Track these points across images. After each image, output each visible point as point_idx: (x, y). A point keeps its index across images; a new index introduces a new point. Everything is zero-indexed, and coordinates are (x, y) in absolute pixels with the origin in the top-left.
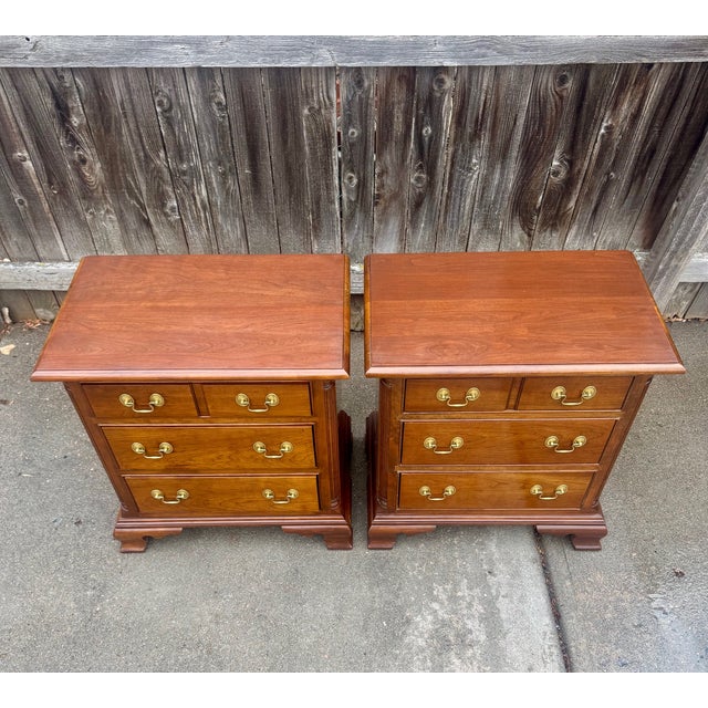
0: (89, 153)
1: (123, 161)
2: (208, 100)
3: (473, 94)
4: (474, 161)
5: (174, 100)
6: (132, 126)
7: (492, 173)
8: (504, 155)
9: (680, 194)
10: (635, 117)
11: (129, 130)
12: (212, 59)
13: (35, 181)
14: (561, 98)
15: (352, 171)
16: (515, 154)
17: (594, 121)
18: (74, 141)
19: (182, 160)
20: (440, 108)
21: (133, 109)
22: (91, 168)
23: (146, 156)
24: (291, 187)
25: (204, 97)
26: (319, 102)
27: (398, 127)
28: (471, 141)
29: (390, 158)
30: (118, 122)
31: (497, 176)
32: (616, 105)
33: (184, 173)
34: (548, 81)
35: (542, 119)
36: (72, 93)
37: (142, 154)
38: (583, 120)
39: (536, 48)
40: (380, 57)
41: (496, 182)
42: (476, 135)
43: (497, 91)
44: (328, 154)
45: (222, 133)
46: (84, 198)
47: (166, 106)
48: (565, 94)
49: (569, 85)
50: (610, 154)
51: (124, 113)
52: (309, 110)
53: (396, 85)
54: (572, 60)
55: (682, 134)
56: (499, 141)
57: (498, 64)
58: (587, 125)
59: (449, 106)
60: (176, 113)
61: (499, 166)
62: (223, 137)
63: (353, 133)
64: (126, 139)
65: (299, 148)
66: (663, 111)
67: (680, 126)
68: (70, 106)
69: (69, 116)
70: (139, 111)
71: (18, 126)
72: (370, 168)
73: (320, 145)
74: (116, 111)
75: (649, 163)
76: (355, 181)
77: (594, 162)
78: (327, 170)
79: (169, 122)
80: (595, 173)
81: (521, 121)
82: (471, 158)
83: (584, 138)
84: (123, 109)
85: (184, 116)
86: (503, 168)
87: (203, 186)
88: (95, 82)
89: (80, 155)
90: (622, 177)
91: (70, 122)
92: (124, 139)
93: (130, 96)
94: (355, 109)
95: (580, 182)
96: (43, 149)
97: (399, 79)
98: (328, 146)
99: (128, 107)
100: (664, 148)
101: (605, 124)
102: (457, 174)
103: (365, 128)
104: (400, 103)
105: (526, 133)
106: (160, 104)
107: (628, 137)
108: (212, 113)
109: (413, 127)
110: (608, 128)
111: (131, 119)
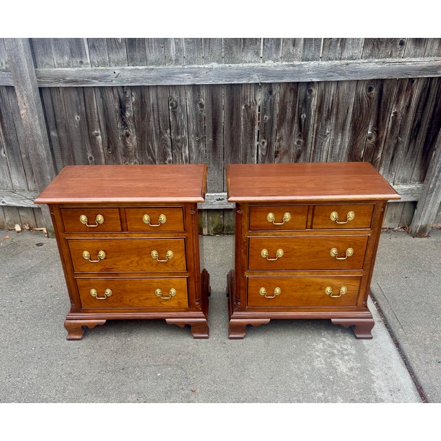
0: (132, 132)
1: (148, 135)
2: (195, 102)
3: (326, 97)
4: (327, 132)
5: (179, 102)
6: (156, 116)
7: (337, 138)
8: (343, 129)
9: (436, 146)
10: (408, 107)
11: (154, 118)
12: (201, 80)
13: (101, 146)
14: (370, 98)
15: (265, 138)
16: (348, 128)
17: (387, 110)
18: (125, 125)
19: (178, 134)
20: (310, 104)
21: (158, 108)
22: (131, 139)
23: (160, 132)
24: (233, 148)
25: (194, 101)
26: (250, 102)
27: (289, 114)
28: (326, 121)
29: (284, 131)
30: (149, 114)
31: (339, 139)
32: (398, 101)
33: (178, 141)
34: (363, 89)
35: (361, 108)
36: (129, 100)
37: (158, 131)
38: (382, 110)
39: (357, 72)
40: (282, 78)
41: (339, 143)
42: (328, 118)
43: (338, 95)
44: (253, 129)
45: (199, 119)
46: (124, 156)
47: (175, 106)
48: (372, 96)
49: (374, 91)
50: (397, 127)
51: (153, 110)
52: (245, 107)
53: (288, 94)
54: (375, 77)
55: (433, 116)
56: (340, 121)
57: (338, 80)
58: (384, 111)
59: (314, 102)
60: (179, 110)
61: (340, 134)
62: (200, 121)
63: (266, 118)
64: (152, 123)
65: (239, 126)
66: (421, 104)
67: (431, 111)
68: (127, 107)
69: (125, 112)
70: (160, 109)
71: (99, 117)
72: (274, 136)
73: (249, 124)
74: (149, 109)
75: (418, 132)
76: (266, 144)
77: (389, 132)
78: (252, 137)
79: (175, 113)
80: (390, 138)
81: (351, 111)
82: (326, 129)
83: (383, 119)
84: (153, 107)
85: (182, 110)
86: (343, 135)
87: (187, 148)
88: (141, 95)
89: (126, 132)
90: (405, 140)
91: (125, 115)
93: (158, 101)
94: (268, 106)
95: (383, 143)
96: (108, 129)
97: (290, 90)
98: (253, 125)
99: (155, 106)
100: (425, 124)
101: (393, 111)
102: (318, 139)
103: (272, 115)
104: (290, 102)
105: (353, 116)
106: (172, 105)
107: (405, 118)
108: (196, 109)
109: (296, 114)
110: (395, 113)
111: (156, 113)
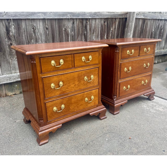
0: (13, 42)
4: (93, 38)
5: (36, 28)
6: (26, 34)
14: (105, 25)
17: (110, 29)
18: (10, 39)
20: (87, 28)
21: (27, 30)
23: (28, 42)
25: (43, 27)
26: (66, 27)
27: (81, 32)
28: (93, 34)
30: (22, 33)
32: (112, 26)
35: (103, 28)
36: (11, 27)
37: (27, 41)
38: (108, 29)
39: (102, 15)
42: (93, 33)
44: (68, 38)
45: (46, 35)
49: (106, 23)
50: (113, 36)
52: (65, 29)
53: (80, 24)
54: (107, 17)
56: (97, 34)
60: (37, 31)
62: (47, 36)
63: (73, 34)
64: (24, 38)
66: (118, 27)
68: (10, 30)
69: (9, 32)
70: (28, 31)
73: (67, 36)
74: (22, 31)
77: (111, 37)
79: (35, 33)
81: (100, 30)
83: (109, 33)
84: (24, 30)
85: (39, 31)
88: (18, 24)
91: (9, 34)
92: (23, 38)
93: (26, 27)
94: (73, 28)
97: (80, 22)
99: (25, 29)
103: (75, 32)
104: (81, 27)
105: (101, 32)
106: (33, 28)
107: (115, 32)
108: (45, 30)
109: (83, 32)
110: (112, 31)
111: (26, 32)
